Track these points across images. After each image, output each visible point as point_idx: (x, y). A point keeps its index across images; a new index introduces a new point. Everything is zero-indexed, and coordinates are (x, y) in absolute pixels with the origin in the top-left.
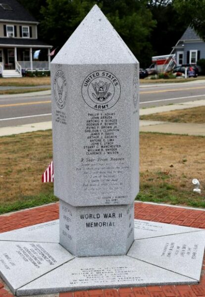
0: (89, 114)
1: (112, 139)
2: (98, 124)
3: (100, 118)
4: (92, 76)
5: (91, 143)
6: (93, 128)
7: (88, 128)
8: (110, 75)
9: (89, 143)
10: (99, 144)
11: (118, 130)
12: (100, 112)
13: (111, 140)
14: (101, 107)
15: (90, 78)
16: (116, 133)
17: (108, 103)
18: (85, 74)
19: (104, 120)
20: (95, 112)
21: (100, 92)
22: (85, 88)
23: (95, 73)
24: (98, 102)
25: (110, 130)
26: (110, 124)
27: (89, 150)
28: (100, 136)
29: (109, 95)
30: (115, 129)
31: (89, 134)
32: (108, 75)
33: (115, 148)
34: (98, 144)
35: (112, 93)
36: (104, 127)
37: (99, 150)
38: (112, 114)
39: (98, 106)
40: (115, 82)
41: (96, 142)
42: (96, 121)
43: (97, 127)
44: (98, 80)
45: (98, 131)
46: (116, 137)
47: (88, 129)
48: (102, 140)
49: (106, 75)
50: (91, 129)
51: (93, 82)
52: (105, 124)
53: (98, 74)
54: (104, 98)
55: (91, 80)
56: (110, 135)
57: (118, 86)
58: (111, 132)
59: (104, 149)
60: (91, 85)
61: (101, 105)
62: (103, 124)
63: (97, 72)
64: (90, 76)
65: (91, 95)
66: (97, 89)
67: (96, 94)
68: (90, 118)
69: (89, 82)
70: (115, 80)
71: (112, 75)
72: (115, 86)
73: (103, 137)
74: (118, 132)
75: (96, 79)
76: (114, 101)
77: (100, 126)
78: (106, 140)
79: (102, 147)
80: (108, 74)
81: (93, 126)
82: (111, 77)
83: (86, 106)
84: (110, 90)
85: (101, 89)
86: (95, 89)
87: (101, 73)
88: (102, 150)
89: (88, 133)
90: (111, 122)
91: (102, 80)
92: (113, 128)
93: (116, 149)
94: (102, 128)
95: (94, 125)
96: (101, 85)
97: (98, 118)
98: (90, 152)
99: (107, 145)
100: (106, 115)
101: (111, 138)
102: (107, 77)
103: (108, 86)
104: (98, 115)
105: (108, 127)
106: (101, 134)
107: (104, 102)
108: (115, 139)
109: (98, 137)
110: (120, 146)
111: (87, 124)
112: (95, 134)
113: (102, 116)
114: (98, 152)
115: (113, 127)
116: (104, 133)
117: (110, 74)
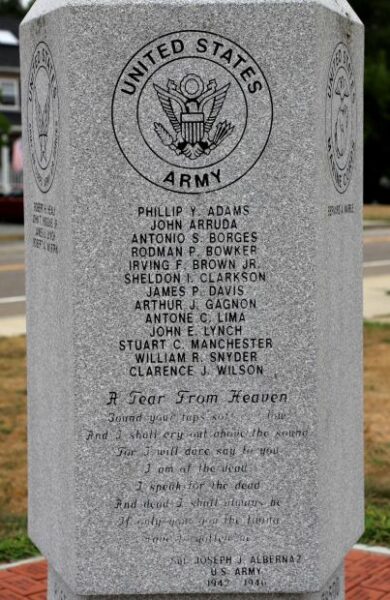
0: (141, 210)
1: (239, 311)
2: (179, 252)
3: (186, 224)
4: (155, 55)
5: (149, 327)
6: (157, 265)
7: (136, 264)
8: (230, 51)
9: (140, 329)
10: (184, 333)
11: (262, 277)
12: (187, 202)
13: (233, 317)
14: (192, 181)
15: (146, 61)
16: (252, 289)
17: (222, 167)
18: (127, 43)
19: (204, 233)
20: (166, 200)
21: (186, 118)
22: (124, 103)
23: (167, 41)
24: (179, 159)
25: (228, 276)
26: (228, 251)
27: (140, 359)
28: (187, 301)
29: (223, 132)
30: (250, 270)
31: (140, 291)
32: (221, 51)
33: (249, 350)
34: (178, 331)
35: (238, 123)
36: (204, 263)
37: (182, 358)
38: (237, 211)
39: (177, 177)
40: (251, 80)
41: (169, 325)
42: (168, 239)
43: (173, 264)
44: (177, 71)
45: (177, 278)
46: (253, 304)
47: (139, 271)
48: (195, 317)
49: (211, 48)
50: (152, 272)
51: (160, 78)
52: (209, 250)
53: (178, 47)
54: (204, 146)
55: (151, 68)
56: (230, 298)
57: (262, 96)
58: (232, 283)
59: (203, 354)
60: (149, 89)
61: (193, 173)
62: (200, 252)
63: (174, 37)
64: (148, 55)
65: (149, 131)
66: (175, 106)
67: (169, 128)
68: (144, 224)
69: (143, 79)
70: (248, 71)
71: (237, 52)
72: (248, 95)
73: (201, 303)
74: (262, 283)
75: (170, 67)
76: (244, 155)
77: (186, 258)
78: (212, 314)
79: (195, 344)
80: (218, 45)
81: (156, 258)
82: (235, 58)
83: (130, 174)
84: (231, 111)
85: (192, 107)
86: (168, 109)
87: (190, 42)
88: (195, 357)
89: (138, 286)
90: (234, 244)
91: (195, 71)
92: (239, 269)
93: (253, 356)
94: (195, 266)
95: (161, 252)
96: (192, 88)
97: (179, 225)
98: (145, 366)
99: (215, 336)
100: (211, 212)
101: (233, 311)
102: (217, 58)
103: (219, 96)
104: (178, 210)
105: (222, 264)
106: (189, 292)
107: (204, 160)
108: (247, 312)
109: (178, 304)
110: (269, 343)
111: (134, 251)
112: (166, 292)
113: (197, 218)
114: (177, 366)
115: (241, 263)
116: (204, 288)
117: (227, 46)
